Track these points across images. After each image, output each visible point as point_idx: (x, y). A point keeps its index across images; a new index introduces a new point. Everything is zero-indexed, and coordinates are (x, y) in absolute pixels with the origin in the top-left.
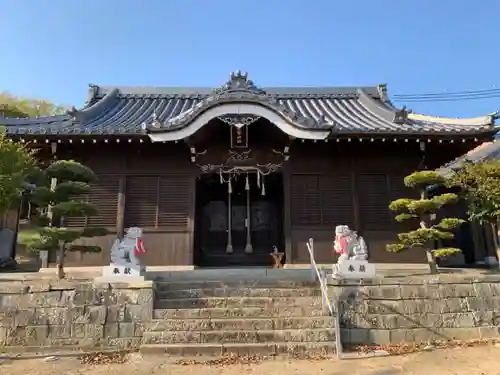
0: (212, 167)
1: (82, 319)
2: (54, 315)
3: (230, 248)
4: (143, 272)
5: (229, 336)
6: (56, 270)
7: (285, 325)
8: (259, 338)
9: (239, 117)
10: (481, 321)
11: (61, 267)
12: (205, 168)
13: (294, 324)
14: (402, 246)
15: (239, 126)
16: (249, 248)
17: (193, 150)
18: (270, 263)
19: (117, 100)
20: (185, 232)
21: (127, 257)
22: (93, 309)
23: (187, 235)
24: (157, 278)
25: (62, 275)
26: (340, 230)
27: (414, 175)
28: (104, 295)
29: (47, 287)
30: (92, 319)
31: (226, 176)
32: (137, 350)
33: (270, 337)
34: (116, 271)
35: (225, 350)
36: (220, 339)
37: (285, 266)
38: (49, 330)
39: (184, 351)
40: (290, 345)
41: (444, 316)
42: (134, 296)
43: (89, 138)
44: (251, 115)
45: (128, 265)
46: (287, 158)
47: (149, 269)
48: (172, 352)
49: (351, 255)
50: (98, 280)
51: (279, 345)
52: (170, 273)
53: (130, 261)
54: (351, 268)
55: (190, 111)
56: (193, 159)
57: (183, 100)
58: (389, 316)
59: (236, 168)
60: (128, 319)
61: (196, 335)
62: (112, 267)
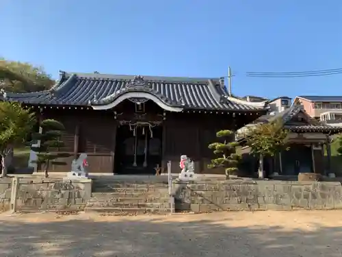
0: (125, 122)
1: (58, 196)
2: (44, 194)
3: (135, 164)
4: (87, 175)
5: (126, 205)
6: (44, 173)
7: (151, 201)
8: (139, 206)
9: (139, 99)
10: (241, 202)
11: (46, 172)
12: (121, 122)
13: (155, 200)
14: (214, 166)
15: (138, 103)
16: (145, 164)
17: (115, 113)
18: (154, 173)
19: (76, 80)
20: (110, 156)
21: (79, 168)
22: (63, 192)
23: (111, 157)
24: (94, 178)
25: (47, 176)
26: (183, 157)
27: (221, 132)
28: (69, 186)
29: (40, 181)
30: (62, 196)
31: (133, 127)
32: (83, 210)
33: (144, 206)
34: (74, 174)
35: (123, 210)
36: (121, 205)
37: (162, 174)
38: (43, 201)
39: (104, 211)
40: (152, 210)
41: (225, 199)
42: (82, 186)
43: (61, 107)
44: (145, 98)
45: (80, 172)
46: (165, 119)
47: (90, 174)
48: (99, 211)
49: (187, 169)
50: (64, 179)
51: (147, 209)
52: (101, 177)
53: (80, 170)
54: (186, 176)
55: (113, 95)
56: (115, 118)
57: (112, 82)
58: (200, 198)
59: (138, 123)
60: (79, 197)
61: (111, 204)
62: (72, 172)
